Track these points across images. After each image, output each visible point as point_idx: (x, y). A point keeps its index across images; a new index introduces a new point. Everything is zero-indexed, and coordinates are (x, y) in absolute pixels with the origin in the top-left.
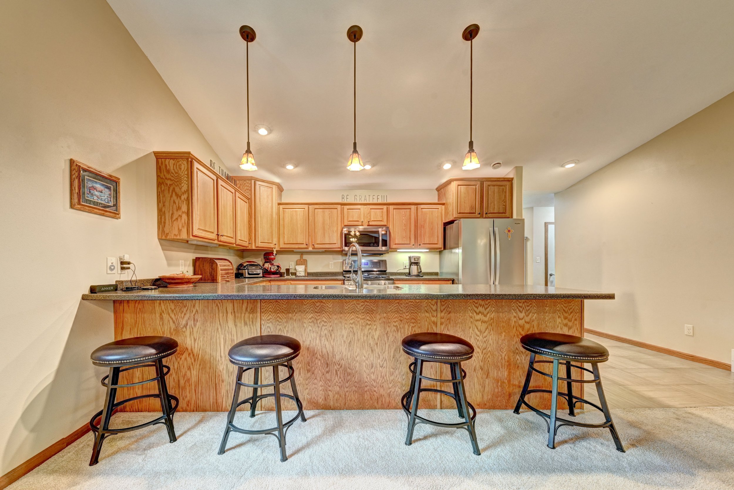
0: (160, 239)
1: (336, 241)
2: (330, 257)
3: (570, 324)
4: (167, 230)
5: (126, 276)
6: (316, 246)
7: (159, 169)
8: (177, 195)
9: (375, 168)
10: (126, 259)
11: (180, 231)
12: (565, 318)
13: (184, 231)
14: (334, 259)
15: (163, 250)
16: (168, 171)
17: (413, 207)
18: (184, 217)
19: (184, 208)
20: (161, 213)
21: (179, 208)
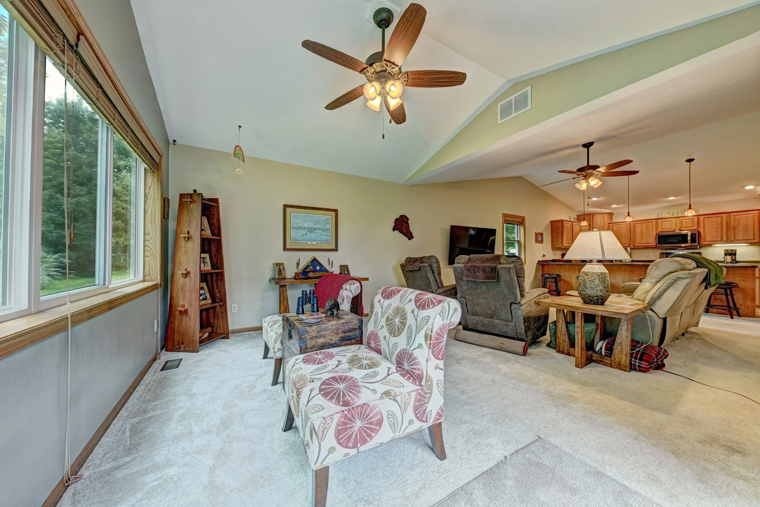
0: (552, 248)
1: (652, 241)
2: (651, 251)
3: (746, 280)
4: (554, 244)
5: (545, 259)
6: (636, 245)
7: (552, 225)
8: (558, 233)
9: (677, 198)
10: (545, 254)
11: (559, 245)
12: (742, 277)
13: (560, 245)
14: (653, 252)
15: (553, 251)
16: (555, 226)
17: (724, 215)
18: (560, 240)
19: (560, 237)
20: (552, 240)
21: (559, 237)
